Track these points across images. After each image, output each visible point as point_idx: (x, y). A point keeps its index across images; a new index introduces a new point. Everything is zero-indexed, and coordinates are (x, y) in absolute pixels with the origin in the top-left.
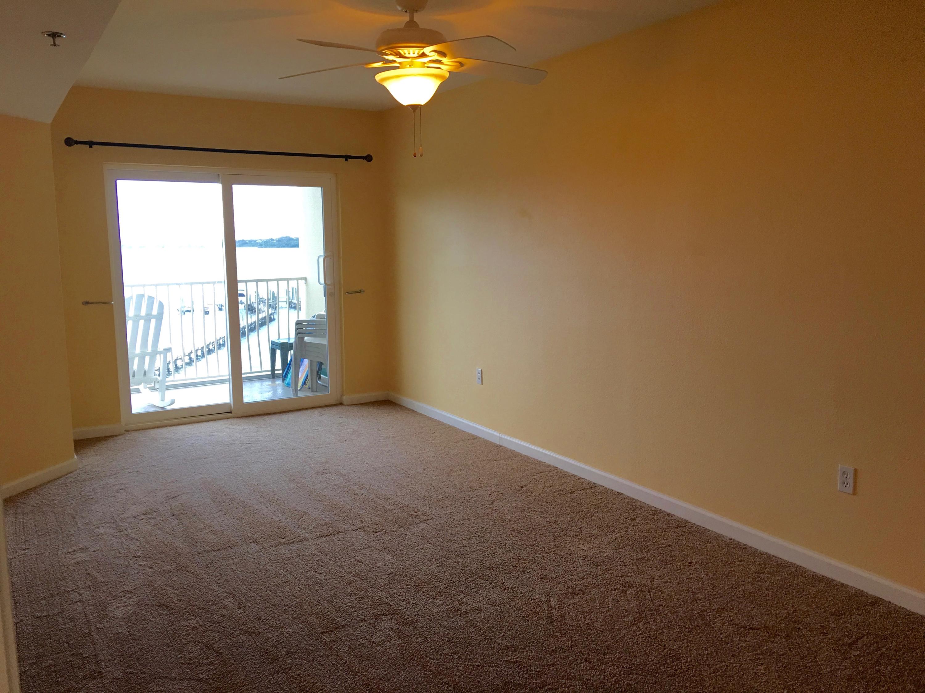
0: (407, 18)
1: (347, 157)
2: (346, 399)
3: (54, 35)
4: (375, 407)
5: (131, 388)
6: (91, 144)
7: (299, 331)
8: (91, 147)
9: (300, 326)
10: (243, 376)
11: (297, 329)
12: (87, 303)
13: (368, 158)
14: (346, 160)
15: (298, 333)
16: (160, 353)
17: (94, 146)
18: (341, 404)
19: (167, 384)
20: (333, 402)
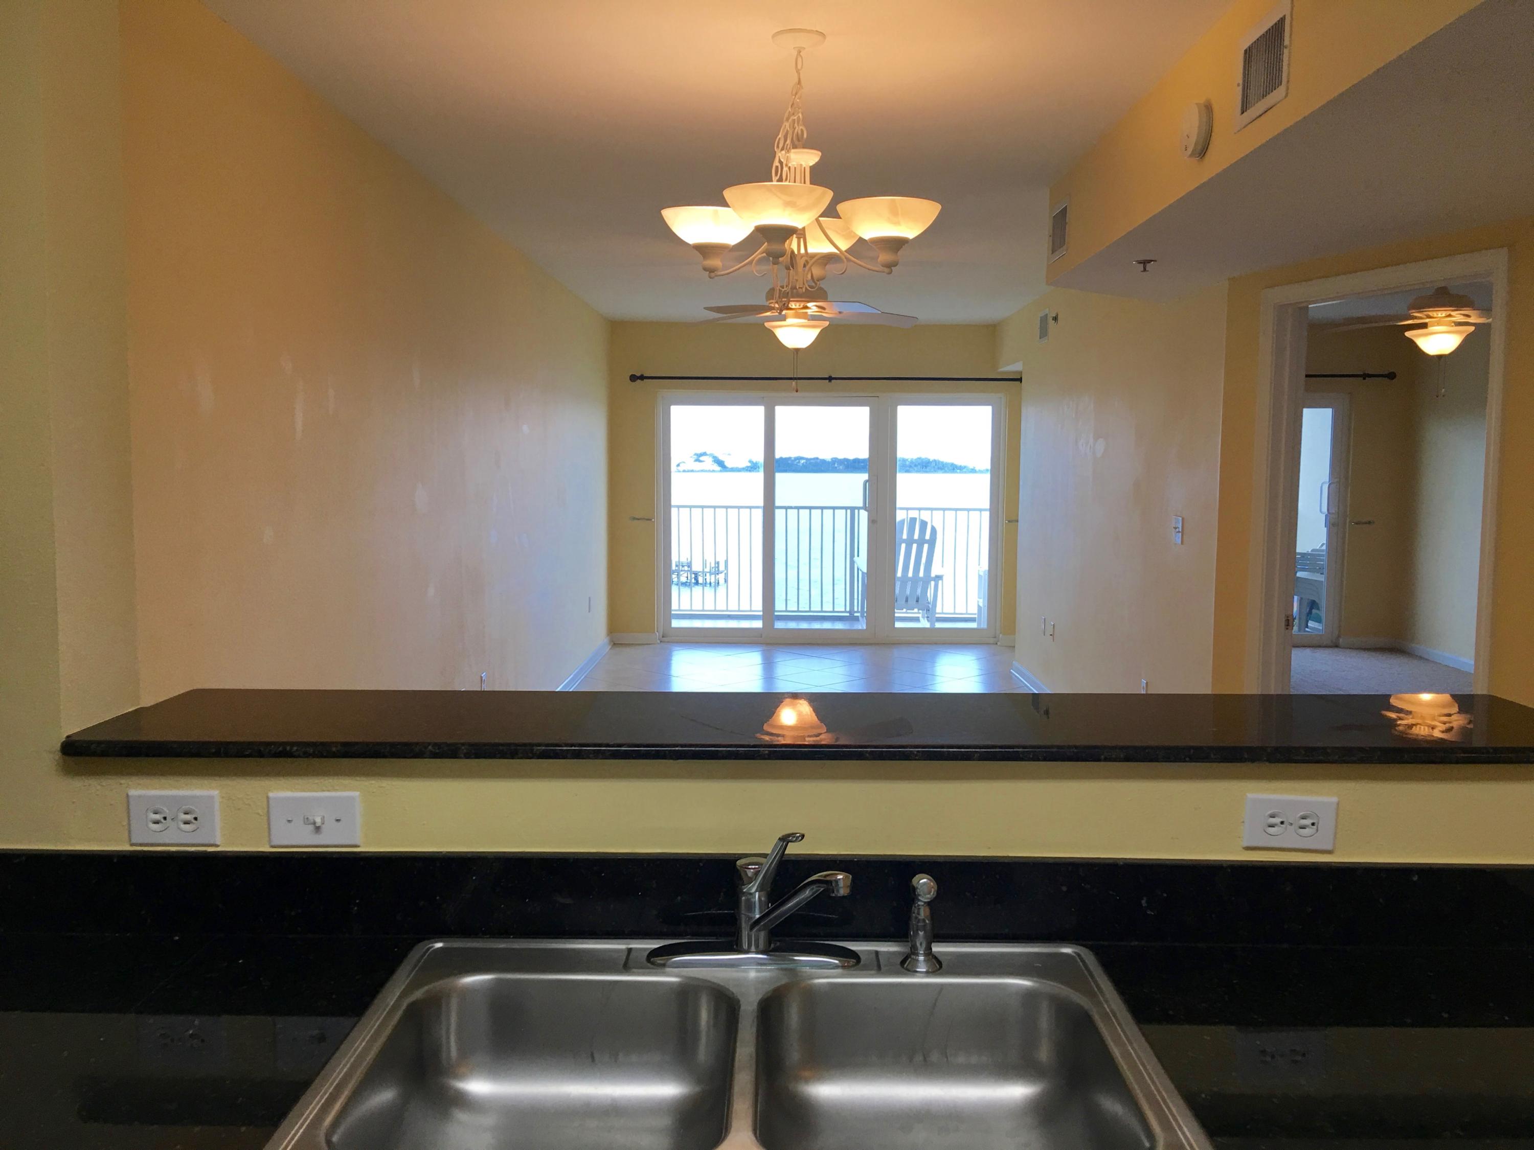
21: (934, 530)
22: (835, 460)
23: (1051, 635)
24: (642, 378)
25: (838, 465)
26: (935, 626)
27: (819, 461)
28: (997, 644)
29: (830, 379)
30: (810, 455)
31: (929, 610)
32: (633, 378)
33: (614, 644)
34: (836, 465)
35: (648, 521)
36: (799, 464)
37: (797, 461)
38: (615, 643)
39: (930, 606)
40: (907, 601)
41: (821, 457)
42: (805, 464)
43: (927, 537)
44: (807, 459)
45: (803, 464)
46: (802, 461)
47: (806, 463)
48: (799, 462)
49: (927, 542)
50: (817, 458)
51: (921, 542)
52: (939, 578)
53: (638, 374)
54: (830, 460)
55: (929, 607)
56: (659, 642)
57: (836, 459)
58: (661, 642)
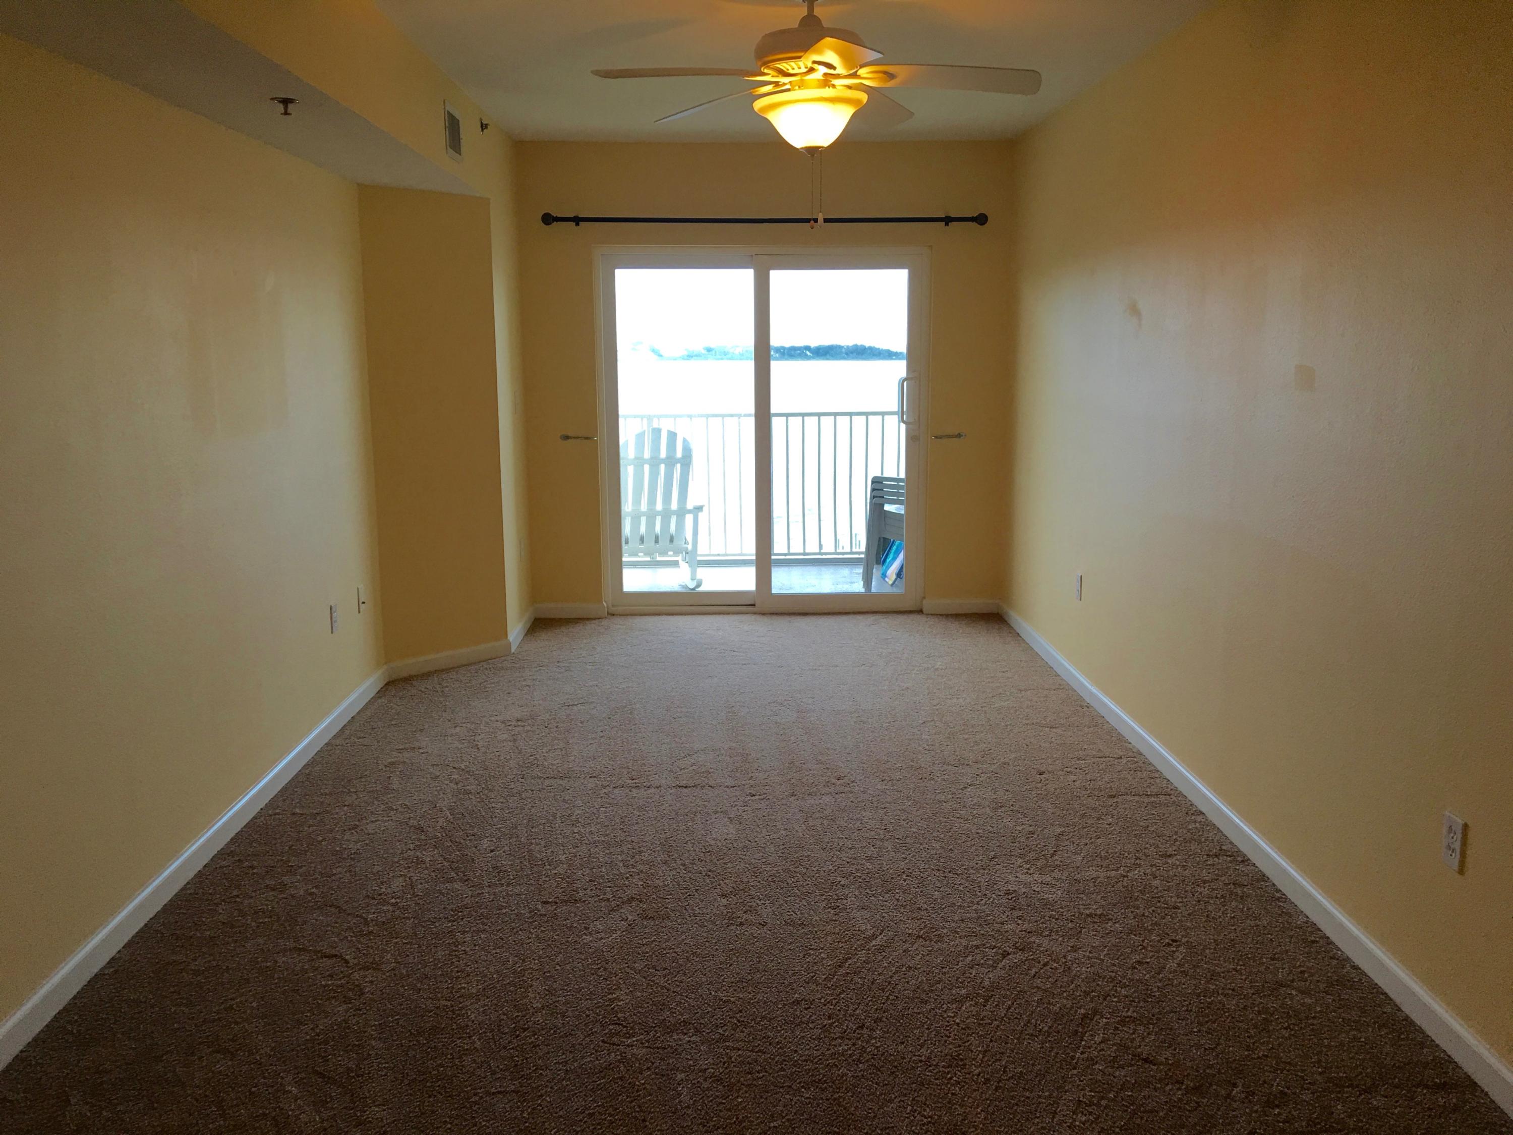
0: (804, 11)
1: (948, 220)
2: (927, 605)
3: (286, 102)
4: (964, 622)
5: (624, 559)
6: (577, 220)
7: (876, 493)
8: (577, 224)
9: (878, 486)
10: (773, 557)
11: (873, 490)
12: (567, 438)
13: (981, 219)
14: (947, 224)
15: (874, 497)
16: (690, 512)
17: (581, 223)
18: (920, 612)
19: (699, 558)
20: (908, 606)
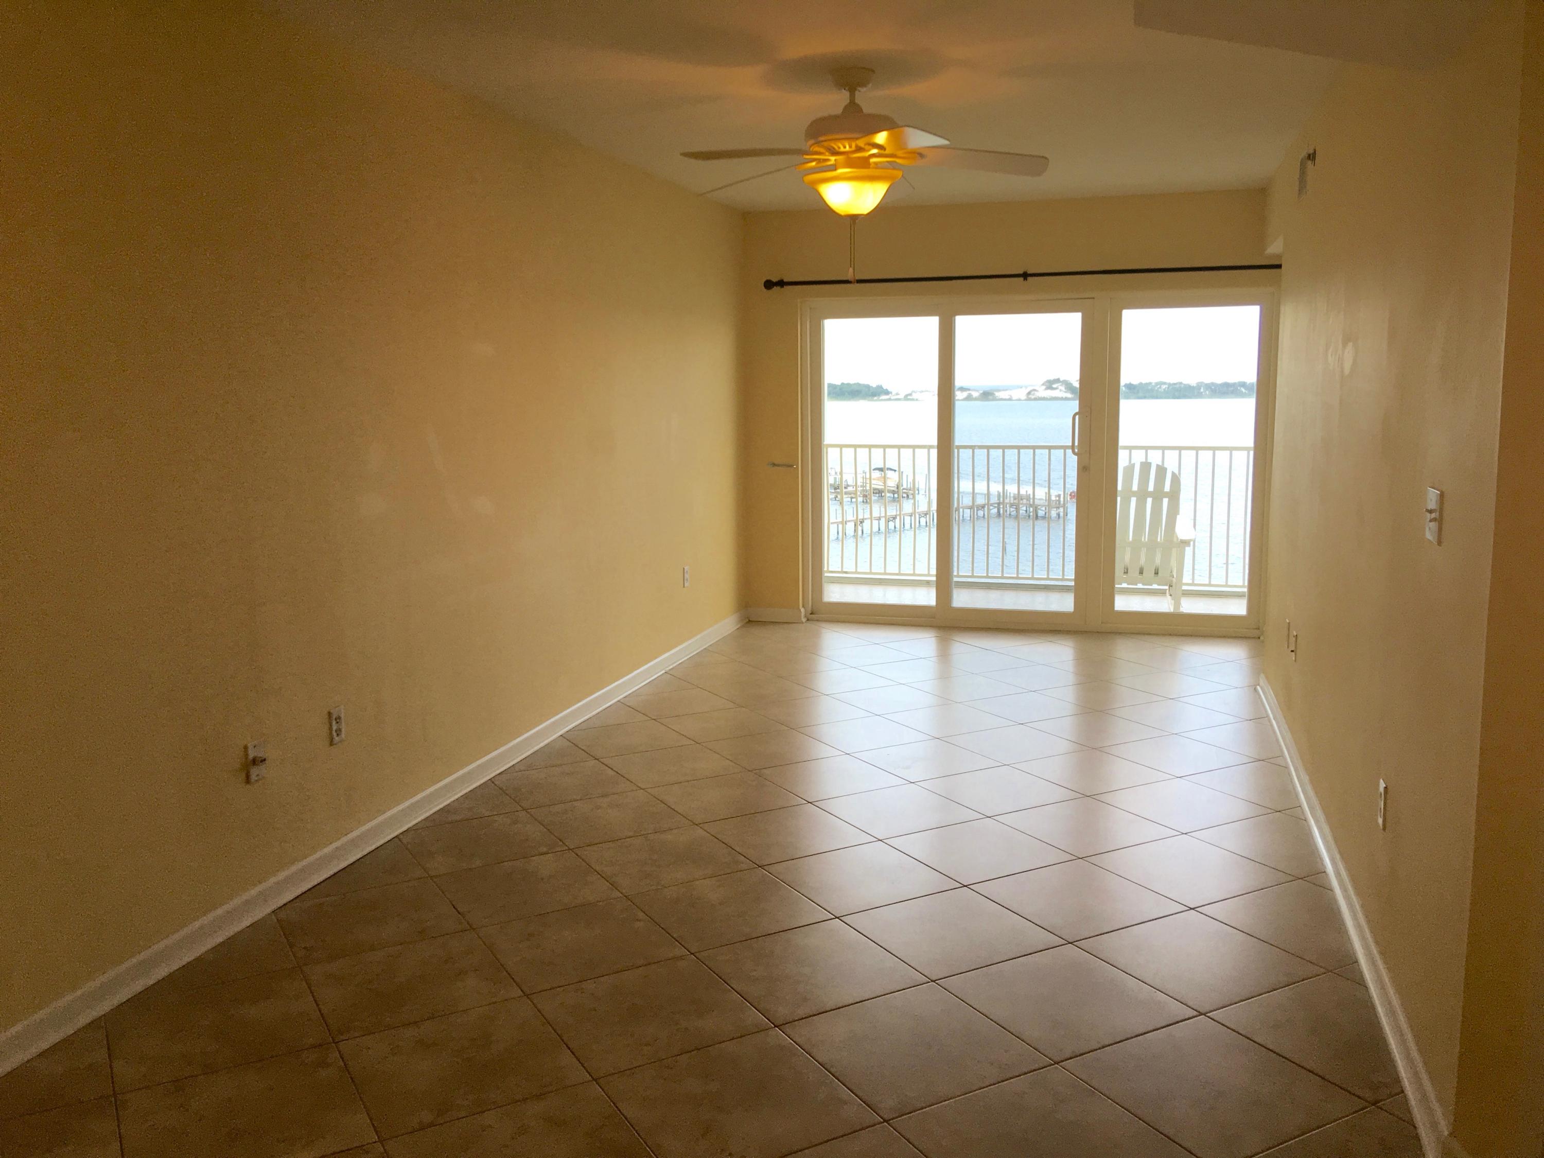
21: (1176, 479)
22: (1199, 385)
23: (1292, 651)
24: (781, 283)
25: (1204, 389)
26: (1180, 609)
27: (1182, 386)
28: (1259, 638)
29: (1025, 276)
30: (1173, 380)
31: (1172, 586)
32: (769, 285)
33: (749, 621)
34: (1202, 390)
35: (789, 468)
36: (1160, 390)
37: (1159, 386)
38: (751, 619)
39: (1174, 580)
40: (1141, 572)
41: (1185, 382)
42: (1166, 389)
43: (1167, 488)
44: (1170, 384)
45: (1164, 390)
46: (1164, 387)
47: (1168, 388)
48: (1160, 387)
49: (1166, 495)
50: (1181, 383)
51: (1158, 496)
52: (1186, 543)
53: (775, 280)
54: (1195, 385)
55: (1172, 581)
56: (804, 620)
57: (1202, 383)
58: (808, 620)
